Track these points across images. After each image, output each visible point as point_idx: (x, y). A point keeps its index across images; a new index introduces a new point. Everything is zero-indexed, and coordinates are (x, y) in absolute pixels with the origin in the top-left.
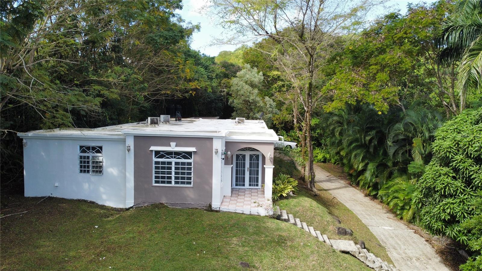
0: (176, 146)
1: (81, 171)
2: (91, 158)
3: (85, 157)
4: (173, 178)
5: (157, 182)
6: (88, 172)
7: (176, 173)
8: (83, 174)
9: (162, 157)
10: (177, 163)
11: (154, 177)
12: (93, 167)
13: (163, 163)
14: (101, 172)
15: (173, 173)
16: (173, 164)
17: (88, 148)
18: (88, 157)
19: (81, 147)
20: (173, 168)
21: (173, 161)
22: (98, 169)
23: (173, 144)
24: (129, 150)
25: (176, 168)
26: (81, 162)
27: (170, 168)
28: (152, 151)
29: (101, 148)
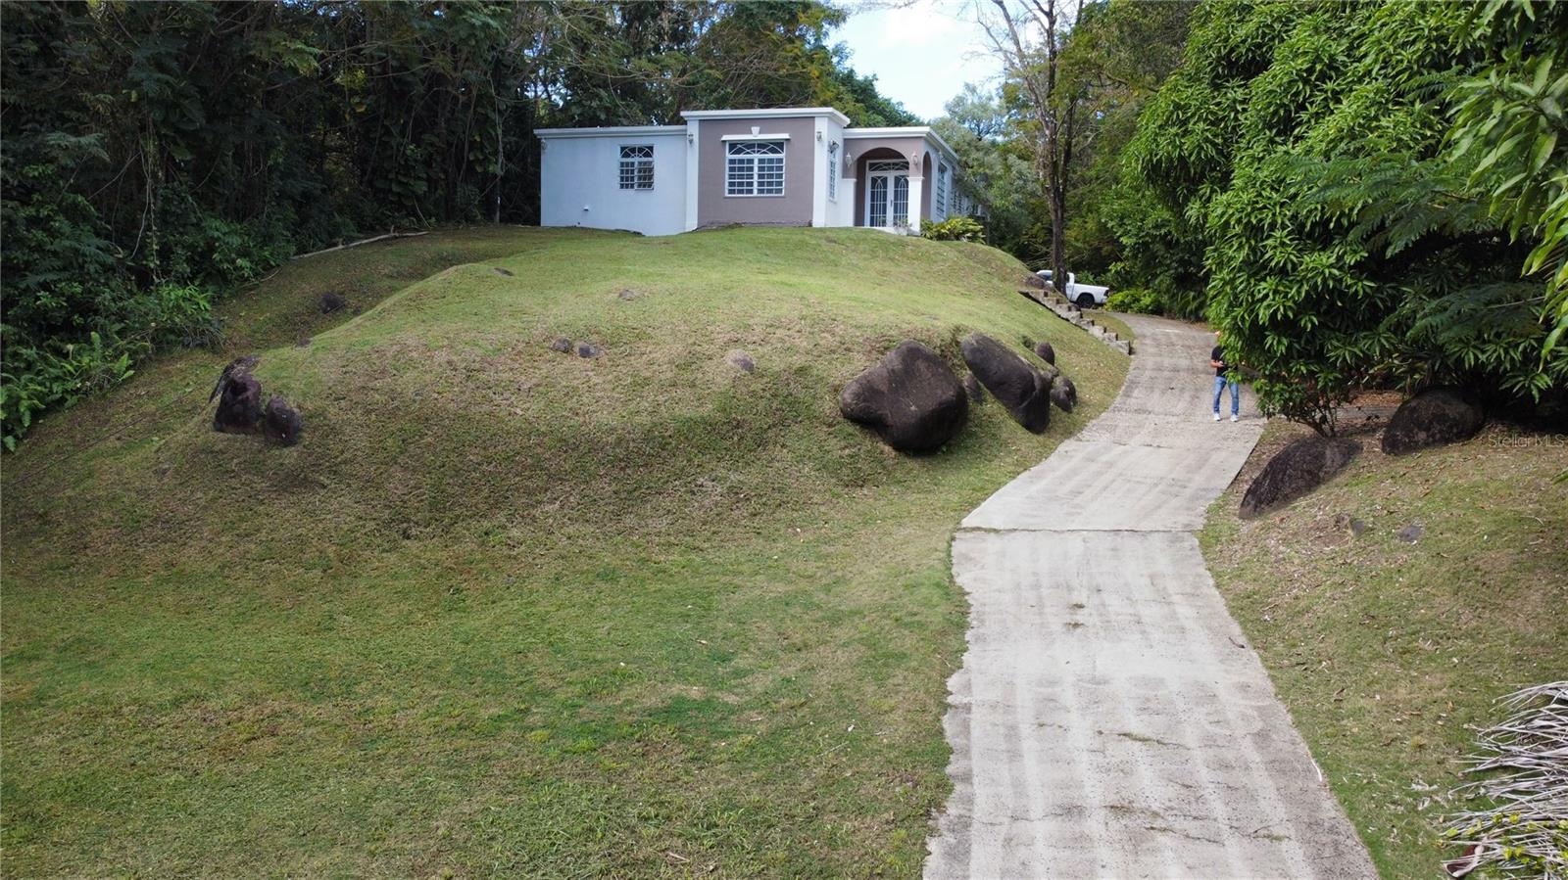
0: (760, 133)
1: (622, 186)
2: (636, 164)
3: (627, 164)
4: (755, 185)
5: (731, 192)
6: (632, 186)
7: (760, 176)
8: (624, 191)
9: (738, 152)
10: (761, 161)
11: (727, 184)
12: (640, 178)
13: (741, 161)
14: (650, 186)
15: (756, 177)
16: (756, 162)
17: (633, 150)
18: (633, 164)
19: (623, 149)
20: (756, 169)
21: (756, 157)
22: (646, 179)
23: (755, 129)
24: (691, 142)
25: (761, 169)
26: (622, 171)
27: (751, 169)
28: (724, 142)
29: (651, 148)
